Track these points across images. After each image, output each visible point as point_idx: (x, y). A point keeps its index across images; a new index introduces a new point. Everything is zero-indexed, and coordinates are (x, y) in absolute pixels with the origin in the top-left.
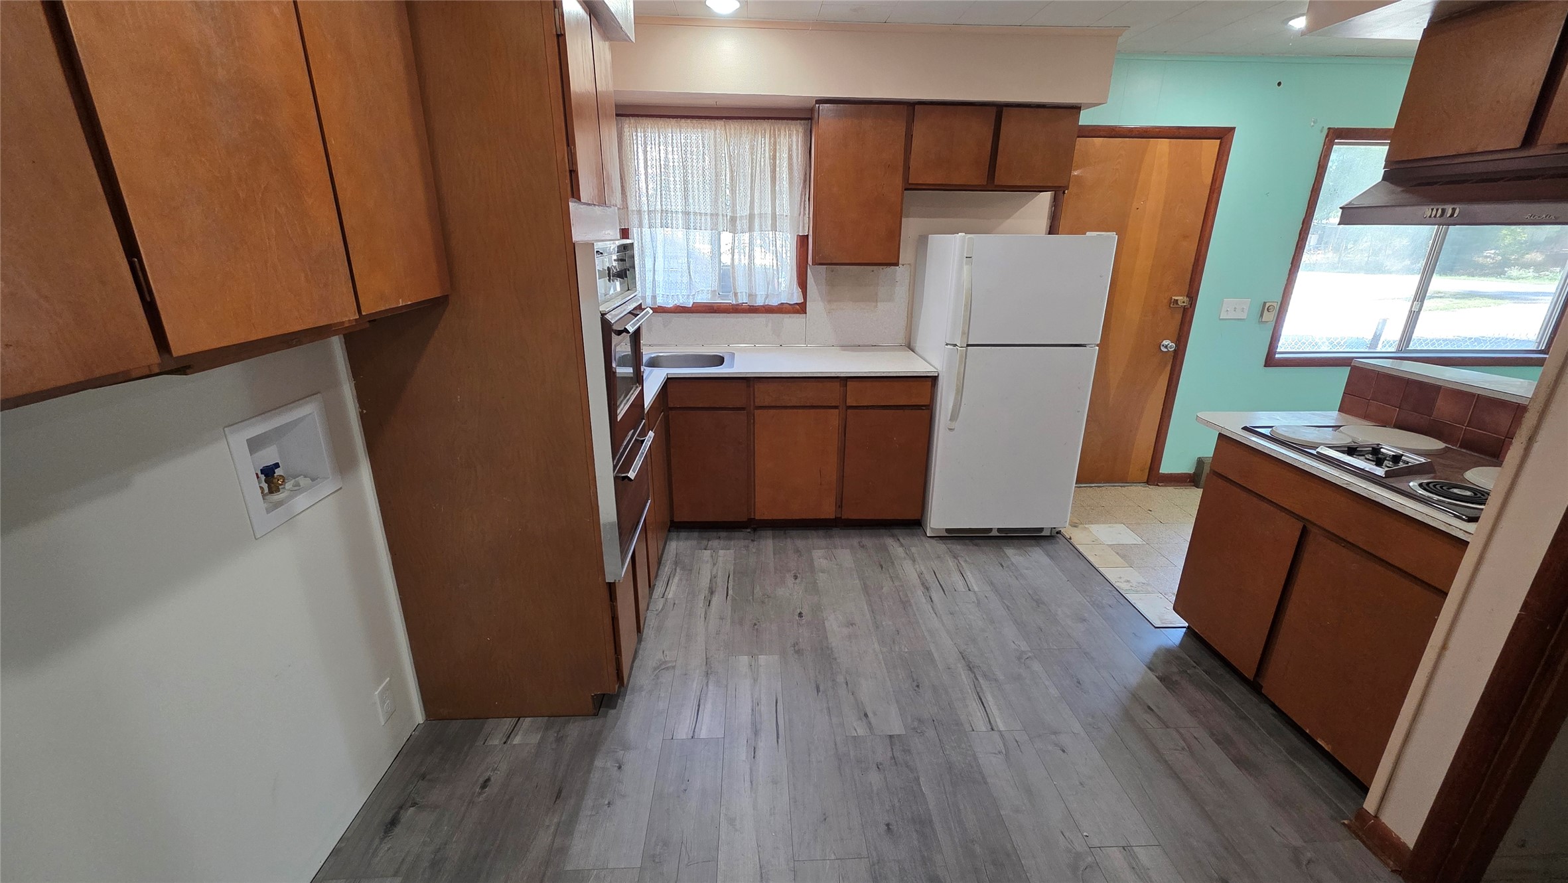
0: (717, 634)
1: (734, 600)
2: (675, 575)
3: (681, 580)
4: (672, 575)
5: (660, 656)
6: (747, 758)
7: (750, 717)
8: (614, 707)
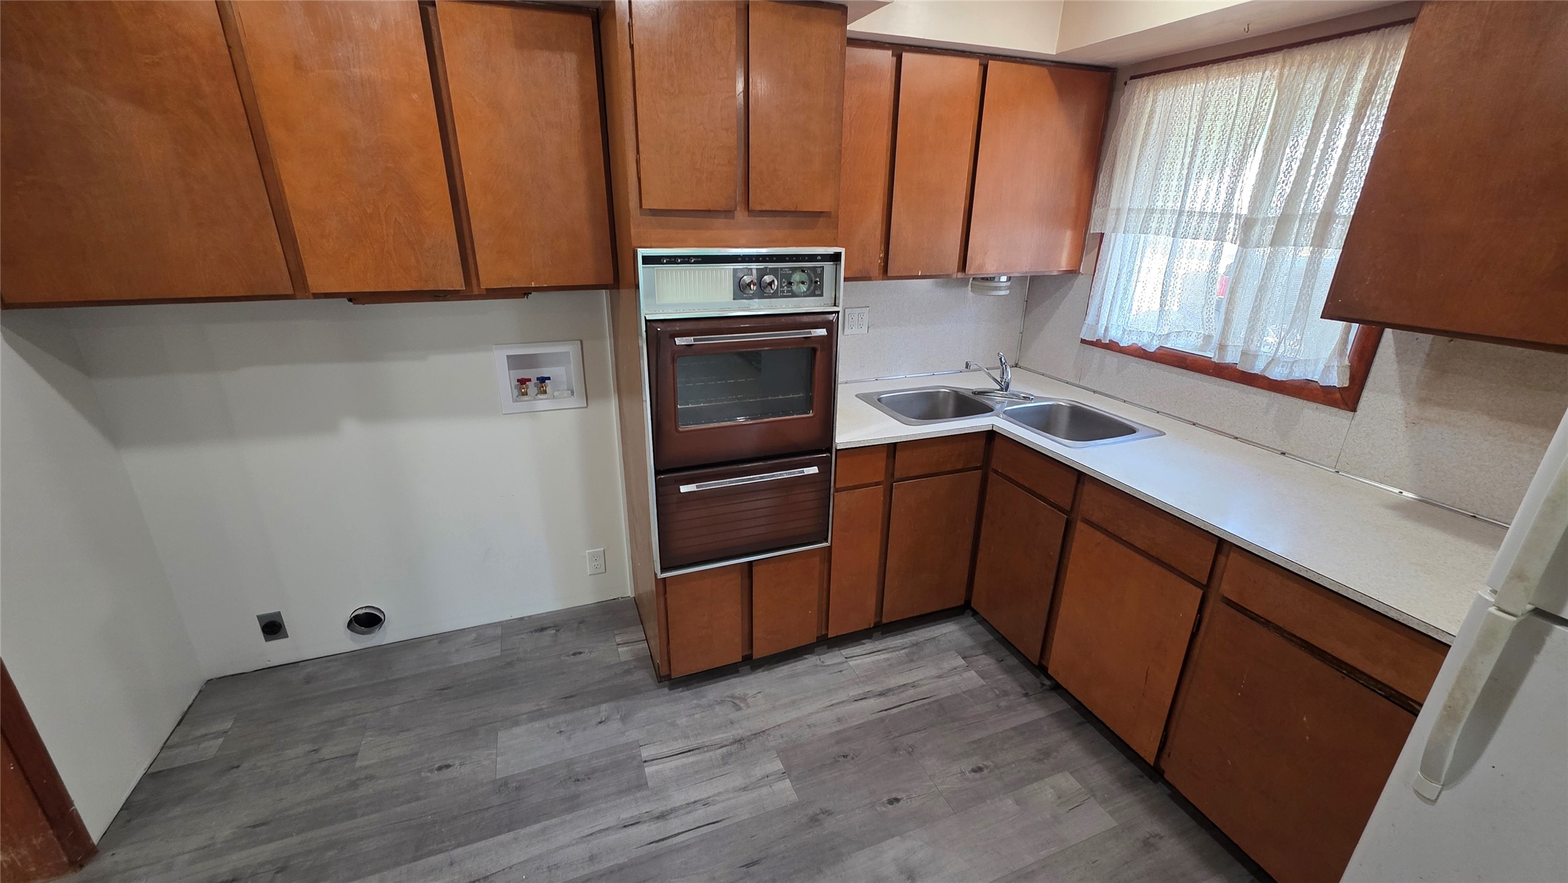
0: (808, 726)
1: (882, 720)
2: (893, 651)
3: (888, 659)
4: (891, 650)
5: (751, 692)
6: (623, 819)
7: (684, 803)
8: (670, 689)
